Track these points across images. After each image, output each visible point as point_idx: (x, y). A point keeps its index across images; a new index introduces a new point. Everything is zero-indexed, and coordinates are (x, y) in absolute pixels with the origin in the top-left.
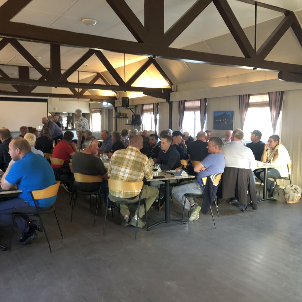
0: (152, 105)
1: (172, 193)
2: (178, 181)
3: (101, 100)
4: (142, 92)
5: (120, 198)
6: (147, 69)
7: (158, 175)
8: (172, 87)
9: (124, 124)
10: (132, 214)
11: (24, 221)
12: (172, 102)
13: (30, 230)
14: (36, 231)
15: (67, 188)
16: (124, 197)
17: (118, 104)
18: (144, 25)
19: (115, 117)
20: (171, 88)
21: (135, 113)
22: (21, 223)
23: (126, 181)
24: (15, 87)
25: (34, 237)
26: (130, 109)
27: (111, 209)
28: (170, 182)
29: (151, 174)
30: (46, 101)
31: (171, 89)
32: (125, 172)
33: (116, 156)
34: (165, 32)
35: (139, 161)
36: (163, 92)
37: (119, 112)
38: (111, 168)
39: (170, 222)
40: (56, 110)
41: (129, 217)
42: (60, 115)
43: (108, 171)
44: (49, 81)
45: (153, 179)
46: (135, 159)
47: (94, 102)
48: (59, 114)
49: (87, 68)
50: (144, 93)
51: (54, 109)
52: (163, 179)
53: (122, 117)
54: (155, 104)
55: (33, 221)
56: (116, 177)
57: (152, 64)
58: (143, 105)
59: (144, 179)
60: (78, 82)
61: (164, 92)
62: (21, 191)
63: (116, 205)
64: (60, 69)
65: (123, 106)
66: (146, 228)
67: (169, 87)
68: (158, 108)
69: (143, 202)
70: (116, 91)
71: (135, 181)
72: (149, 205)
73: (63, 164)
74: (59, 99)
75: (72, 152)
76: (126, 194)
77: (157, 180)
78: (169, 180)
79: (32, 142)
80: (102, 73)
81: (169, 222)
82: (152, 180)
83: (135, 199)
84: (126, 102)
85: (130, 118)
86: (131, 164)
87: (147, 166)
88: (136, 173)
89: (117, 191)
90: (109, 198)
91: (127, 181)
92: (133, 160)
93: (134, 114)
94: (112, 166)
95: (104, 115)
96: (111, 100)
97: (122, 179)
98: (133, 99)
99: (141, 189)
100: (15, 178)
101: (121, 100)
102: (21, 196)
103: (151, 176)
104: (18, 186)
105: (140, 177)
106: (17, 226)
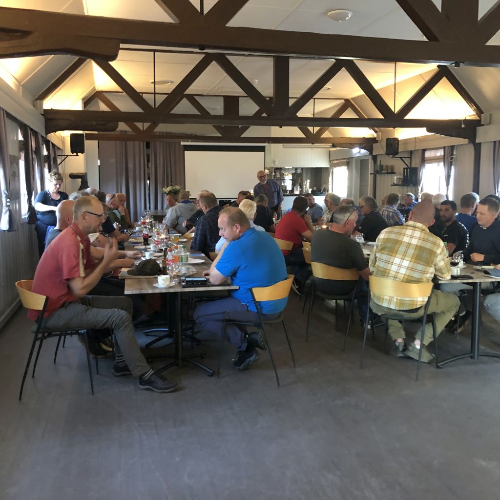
0: (442, 150)
1: (485, 305)
2: (496, 284)
3: (350, 144)
4: (425, 129)
5: (391, 309)
6: (434, 88)
7: (459, 274)
8: (480, 117)
9: (389, 185)
10: (410, 338)
11: (239, 333)
12: (480, 143)
13: (248, 347)
14: (258, 349)
15: (297, 287)
16: (397, 308)
17: (380, 149)
18: (440, 9)
19: (373, 172)
20: (478, 118)
21: (409, 165)
22: (236, 335)
23: (402, 281)
24: (218, 128)
25: (256, 357)
26: (401, 158)
27: (372, 326)
28: (483, 286)
29: (448, 271)
30: (262, 149)
31: (480, 121)
32: (400, 265)
33: (386, 237)
34: (479, 18)
35: (426, 247)
36: (463, 126)
37: (380, 163)
38: (376, 258)
39: (480, 357)
40: (277, 163)
41: (405, 343)
42: (283, 172)
43: (370, 263)
44: (271, 117)
45: (451, 280)
46: (419, 244)
47: (338, 148)
48: (281, 170)
49: (329, 92)
50: (428, 130)
51: (274, 162)
52: (470, 281)
53: (385, 171)
54: (446, 148)
55: (252, 333)
56: (384, 273)
57: (445, 77)
58: (424, 151)
59: (435, 279)
60: (312, 117)
61: (465, 126)
62: (237, 287)
63: (380, 321)
64: (288, 98)
65: (388, 153)
66: (435, 363)
67: (476, 118)
68: (452, 154)
69: (431, 319)
70: (376, 128)
71: (418, 281)
72: (441, 325)
73: (290, 249)
74: (283, 145)
75: (306, 230)
76: (401, 302)
77: (458, 281)
78: (480, 283)
79: (250, 213)
80: (353, 99)
81: (478, 358)
82: (449, 282)
83: (417, 312)
84: (393, 146)
85: (400, 174)
86: (411, 251)
87: (440, 256)
88: (420, 267)
89: (385, 297)
90: (370, 307)
91: (405, 280)
92: (417, 245)
93: (406, 167)
94: (378, 255)
95: (354, 171)
96: (367, 144)
97: (395, 277)
98: (406, 142)
99: (429, 295)
100: (230, 268)
101: (384, 144)
102: (236, 295)
103: (447, 273)
104: (232, 280)
105: (428, 275)
106: (229, 340)
